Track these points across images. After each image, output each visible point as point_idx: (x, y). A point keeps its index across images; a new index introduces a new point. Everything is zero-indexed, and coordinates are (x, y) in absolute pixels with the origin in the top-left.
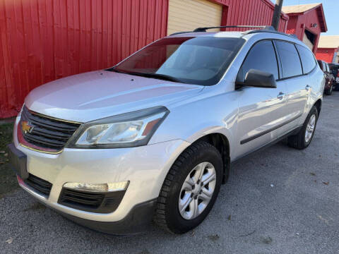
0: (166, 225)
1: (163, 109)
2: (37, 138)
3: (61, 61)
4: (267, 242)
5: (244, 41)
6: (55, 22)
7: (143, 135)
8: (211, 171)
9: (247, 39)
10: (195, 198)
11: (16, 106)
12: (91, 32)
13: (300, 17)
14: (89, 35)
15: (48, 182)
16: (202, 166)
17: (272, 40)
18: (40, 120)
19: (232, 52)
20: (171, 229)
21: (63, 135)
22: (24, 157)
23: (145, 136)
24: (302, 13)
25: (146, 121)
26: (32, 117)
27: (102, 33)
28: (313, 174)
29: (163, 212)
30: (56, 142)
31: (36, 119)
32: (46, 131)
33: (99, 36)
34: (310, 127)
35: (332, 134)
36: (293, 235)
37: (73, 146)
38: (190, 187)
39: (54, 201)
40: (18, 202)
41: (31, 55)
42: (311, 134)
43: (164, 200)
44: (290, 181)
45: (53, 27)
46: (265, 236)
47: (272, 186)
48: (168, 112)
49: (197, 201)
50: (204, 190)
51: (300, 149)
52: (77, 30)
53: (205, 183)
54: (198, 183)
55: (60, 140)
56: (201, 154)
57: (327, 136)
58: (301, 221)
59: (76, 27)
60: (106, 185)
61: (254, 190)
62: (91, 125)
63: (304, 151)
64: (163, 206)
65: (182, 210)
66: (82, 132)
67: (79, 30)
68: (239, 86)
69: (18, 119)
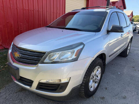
0: (84, 95)
1: (82, 44)
2: (23, 59)
3: (21, 24)
4: (125, 98)
5: (107, 12)
6: (18, 6)
7: (75, 56)
8: (100, 70)
9: (108, 12)
10: (94, 82)
11: (2, 44)
12: (33, 11)
13: (116, 3)
14: (33, 12)
15: (31, 80)
16: (97, 67)
17: (116, 12)
18: (24, 51)
19: (103, 18)
20: (85, 96)
21: (37, 58)
22: (18, 69)
23: (76, 57)
24: (117, 2)
25: (76, 50)
26: (19, 50)
27: (38, 11)
28: (133, 67)
29: (83, 90)
30: (34, 61)
31: (22, 51)
32: (28, 56)
33: (37, 12)
34: (129, 48)
35: (135, 50)
36: (134, 94)
37: (43, 63)
38: (92, 77)
39: (34, 89)
40: (12, 89)
41: (8, 21)
42: (129, 51)
43: (84, 85)
44: (125, 71)
45: (17, 8)
46: (123, 95)
47: (119, 73)
48: (84, 45)
49: (94, 83)
50: (97, 78)
51: (125, 57)
52: (27, 10)
53: (97, 75)
54: (95, 75)
55: (35, 60)
56: (97, 63)
57: (133, 51)
58: (135, 88)
59: (27, 8)
60: (60, 80)
61: (113, 76)
62: (51, 53)
63: (127, 58)
64: (83, 87)
65: (90, 88)
66: (47, 56)
67: (29, 10)
68: (108, 32)
69: (10, 51)
